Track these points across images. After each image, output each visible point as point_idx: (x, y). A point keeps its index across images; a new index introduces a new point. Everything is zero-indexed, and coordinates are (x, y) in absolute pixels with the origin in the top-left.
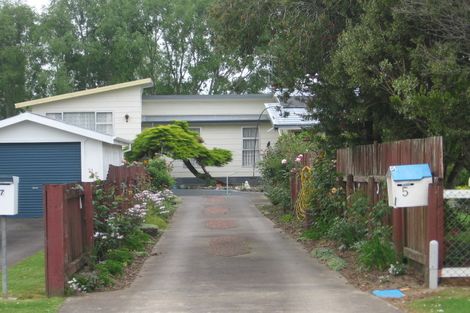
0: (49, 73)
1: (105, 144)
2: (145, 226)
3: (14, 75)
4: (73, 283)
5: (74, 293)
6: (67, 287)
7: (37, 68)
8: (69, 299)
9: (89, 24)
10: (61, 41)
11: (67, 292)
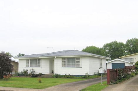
0: (126, 52)
1: (129, 63)
2: (131, 75)
3: (121, 53)
4: (111, 83)
5: (111, 84)
6: (110, 83)
7: (125, 52)
8: (110, 85)
9: (133, 45)
10: (128, 48)
11: (110, 84)
